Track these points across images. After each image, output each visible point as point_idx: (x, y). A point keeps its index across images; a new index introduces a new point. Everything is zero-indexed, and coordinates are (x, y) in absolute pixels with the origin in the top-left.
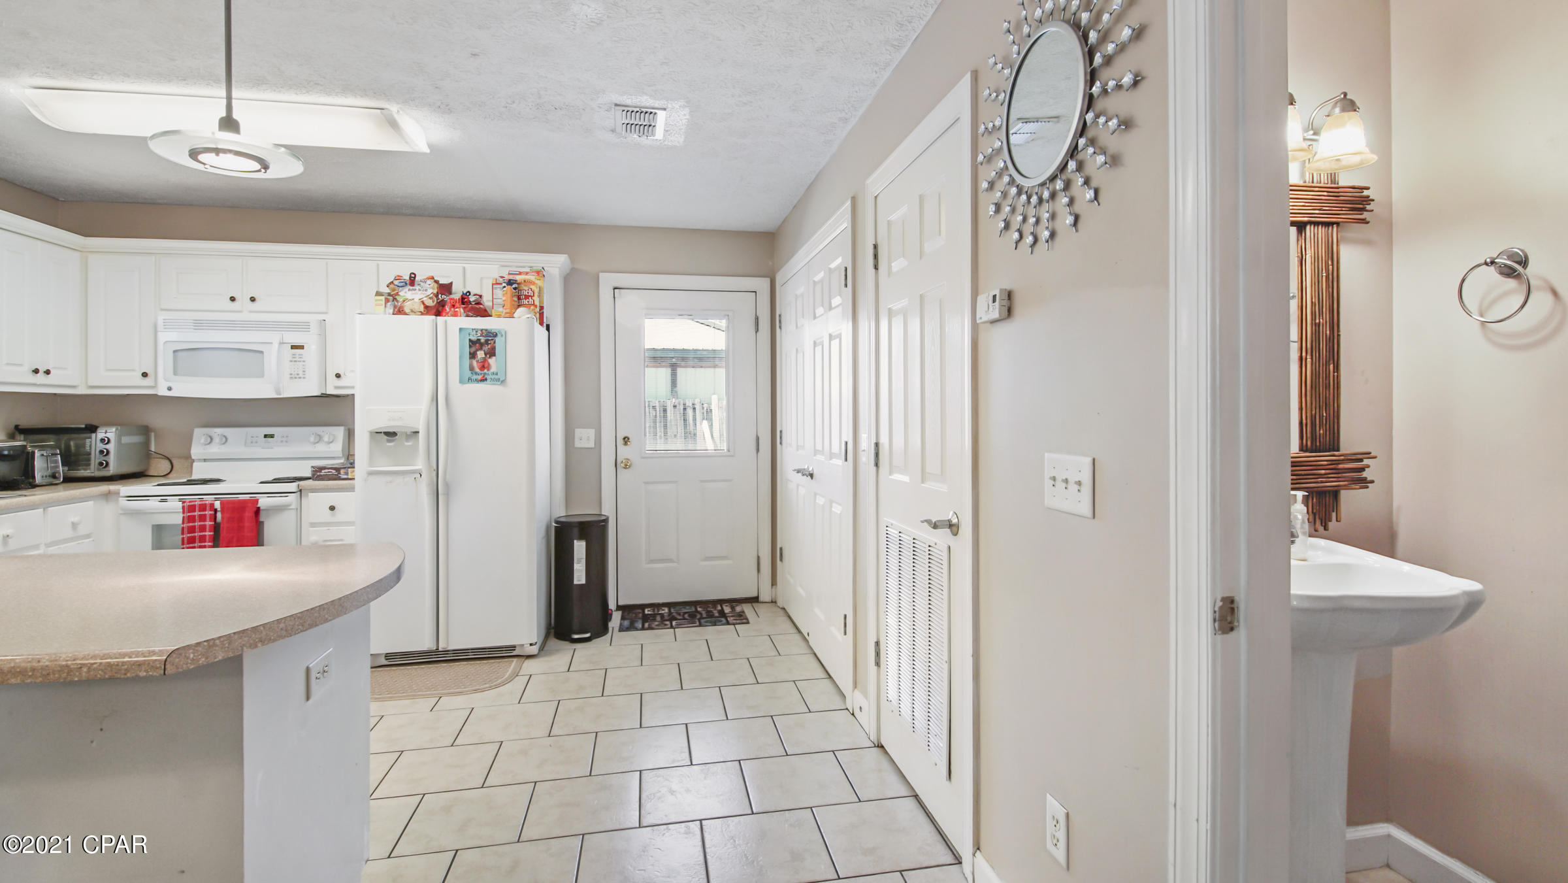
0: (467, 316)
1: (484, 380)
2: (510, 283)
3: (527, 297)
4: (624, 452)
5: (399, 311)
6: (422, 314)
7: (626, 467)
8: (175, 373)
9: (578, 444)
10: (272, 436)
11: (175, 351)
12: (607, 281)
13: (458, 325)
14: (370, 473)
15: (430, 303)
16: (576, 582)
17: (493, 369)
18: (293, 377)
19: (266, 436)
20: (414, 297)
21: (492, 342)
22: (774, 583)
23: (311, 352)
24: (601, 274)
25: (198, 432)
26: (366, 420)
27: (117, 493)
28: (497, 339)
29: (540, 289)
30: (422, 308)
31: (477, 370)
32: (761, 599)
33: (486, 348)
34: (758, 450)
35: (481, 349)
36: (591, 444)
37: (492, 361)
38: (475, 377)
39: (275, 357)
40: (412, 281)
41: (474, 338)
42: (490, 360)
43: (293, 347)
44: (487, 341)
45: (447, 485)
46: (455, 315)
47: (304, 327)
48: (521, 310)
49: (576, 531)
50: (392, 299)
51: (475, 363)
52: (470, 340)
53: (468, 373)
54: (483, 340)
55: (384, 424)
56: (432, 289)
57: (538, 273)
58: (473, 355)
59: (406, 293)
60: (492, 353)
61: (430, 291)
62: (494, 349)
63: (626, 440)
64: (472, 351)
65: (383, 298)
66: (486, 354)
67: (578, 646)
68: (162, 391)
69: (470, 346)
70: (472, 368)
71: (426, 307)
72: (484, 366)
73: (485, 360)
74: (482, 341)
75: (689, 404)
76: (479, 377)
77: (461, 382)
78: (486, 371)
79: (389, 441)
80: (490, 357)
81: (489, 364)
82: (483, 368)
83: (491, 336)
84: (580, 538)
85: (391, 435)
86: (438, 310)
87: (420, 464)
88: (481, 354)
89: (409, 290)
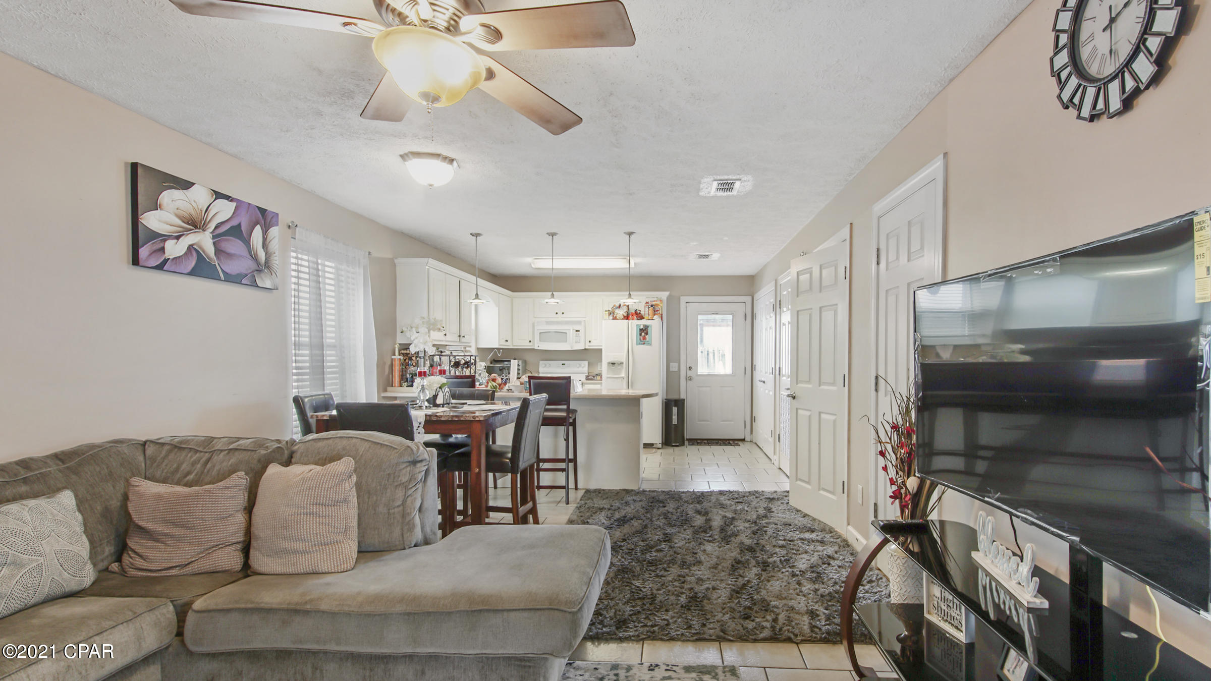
0: (638, 319)
1: (644, 344)
2: (652, 306)
3: (657, 311)
4: (690, 373)
5: (615, 318)
6: (623, 319)
7: (690, 380)
8: (540, 341)
9: (671, 370)
10: (564, 364)
11: (541, 333)
12: (684, 299)
13: (635, 323)
14: (608, 378)
16: (673, 423)
17: (647, 340)
18: (576, 342)
19: (562, 364)
20: (621, 313)
21: (647, 329)
22: (752, 433)
23: (581, 333)
24: (681, 297)
25: (541, 362)
26: (606, 358)
29: (662, 307)
31: (642, 340)
32: (746, 440)
33: (645, 332)
34: (745, 373)
35: (643, 332)
36: (677, 370)
37: (647, 336)
39: (571, 334)
40: (620, 307)
43: (577, 331)
44: (645, 329)
45: (632, 383)
46: (633, 320)
47: (579, 323)
48: (655, 316)
49: (673, 403)
50: (612, 314)
51: (641, 337)
53: (639, 341)
55: (612, 360)
56: (625, 309)
57: (661, 301)
58: (641, 335)
59: (617, 311)
60: (647, 334)
61: (625, 311)
62: (647, 332)
63: (690, 368)
64: (640, 333)
65: (607, 312)
66: (645, 334)
67: (675, 448)
68: (536, 348)
69: (640, 331)
70: (640, 339)
71: (624, 316)
72: (644, 338)
73: (645, 336)
75: (711, 350)
77: (637, 344)
78: (645, 340)
79: (613, 366)
81: (646, 338)
83: (646, 327)
84: (675, 406)
85: (613, 364)
86: (627, 317)
87: (623, 374)
88: (643, 334)
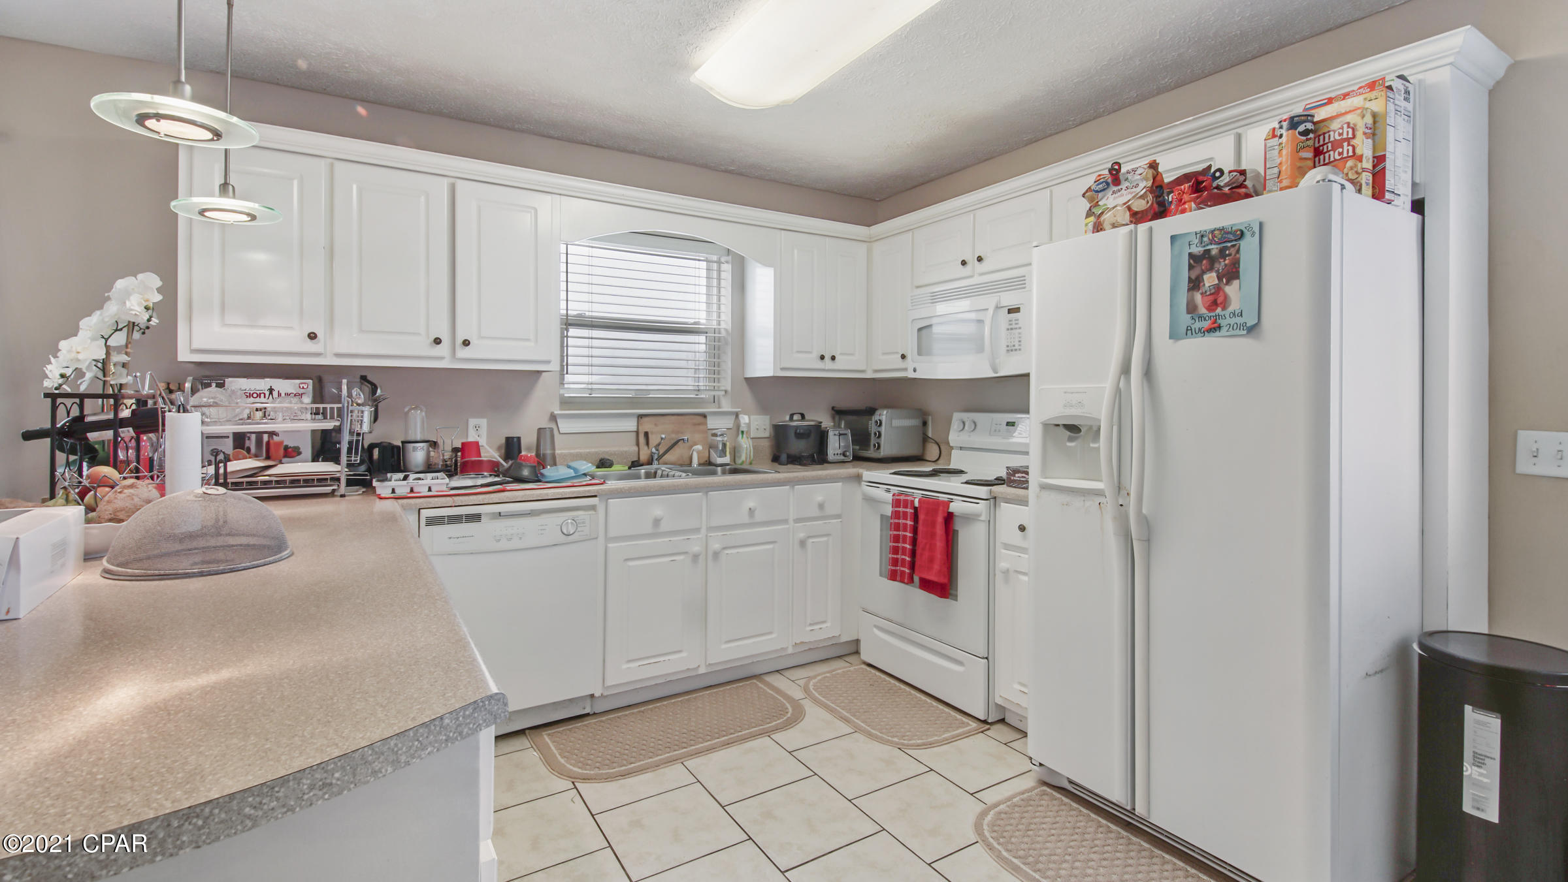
0: (1197, 209)
1: (1215, 328)
2: (1293, 123)
3: (1337, 144)
5: (1098, 231)
6: (1124, 226)
8: (919, 353)
10: (1013, 424)
11: (920, 330)
13: (1166, 231)
14: (1042, 489)
15: (1140, 205)
17: (1234, 306)
18: (1011, 349)
19: (1008, 424)
20: (1117, 203)
21: (1233, 251)
23: (1026, 317)
25: (957, 417)
26: (1038, 406)
27: (858, 478)
28: (1243, 244)
29: (1375, 120)
30: (1127, 216)
31: (1203, 310)
33: (1221, 265)
35: (1211, 269)
37: (1231, 290)
38: (1198, 325)
39: (993, 323)
40: (1115, 176)
41: (1197, 250)
42: (1228, 289)
43: (1010, 311)
44: (1222, 252)
45: (1146, 523)
47: (1021, 283)
48: (1315, 174)
51: (1198, 297)
52: (1191, 255)
53: (1185, 319)
54: (1214, 249)
55: (1059, 414)
56: (1143, 178)
57: (1378, 88)
58: (1195, 284)
59: (1108, 200)
60: (1232, 273)
61: (1142, 185)
62: (1236, 263)
64: (1193, 277)
66: (1219, 278)
68: (921, 374)
69: (1191, 267)
70: (1191, 309)
71: (1138, 213)
72: (1217, 300)
73: (1218, 289)
74: (1214, 252)
76: (1206, 324)
77: (1174, 336)
78: (1219, 310)
79: (1071, 439)
80: (1228, 283)
81: (1226, 297)
82: (1213, 305)
83: (1231, 240)
85: (1073, 429)
86: (1156, 214)
87: (1102, 481)
88: (1210, 279)
89: (1114, 192)
